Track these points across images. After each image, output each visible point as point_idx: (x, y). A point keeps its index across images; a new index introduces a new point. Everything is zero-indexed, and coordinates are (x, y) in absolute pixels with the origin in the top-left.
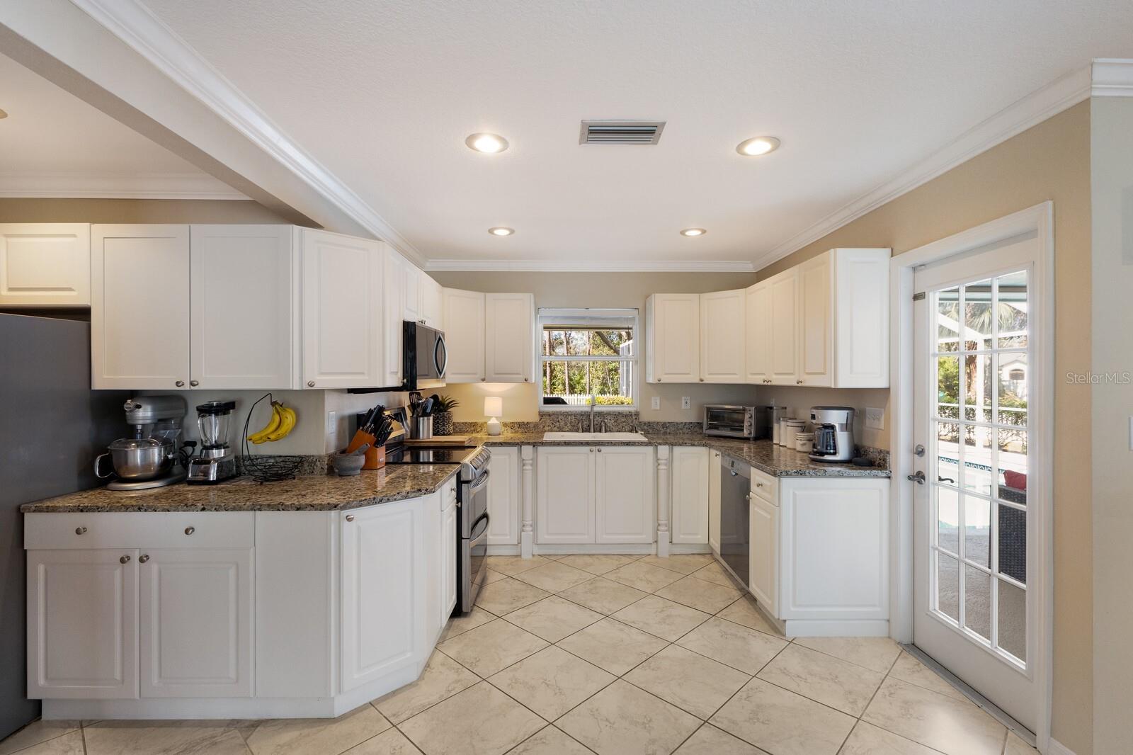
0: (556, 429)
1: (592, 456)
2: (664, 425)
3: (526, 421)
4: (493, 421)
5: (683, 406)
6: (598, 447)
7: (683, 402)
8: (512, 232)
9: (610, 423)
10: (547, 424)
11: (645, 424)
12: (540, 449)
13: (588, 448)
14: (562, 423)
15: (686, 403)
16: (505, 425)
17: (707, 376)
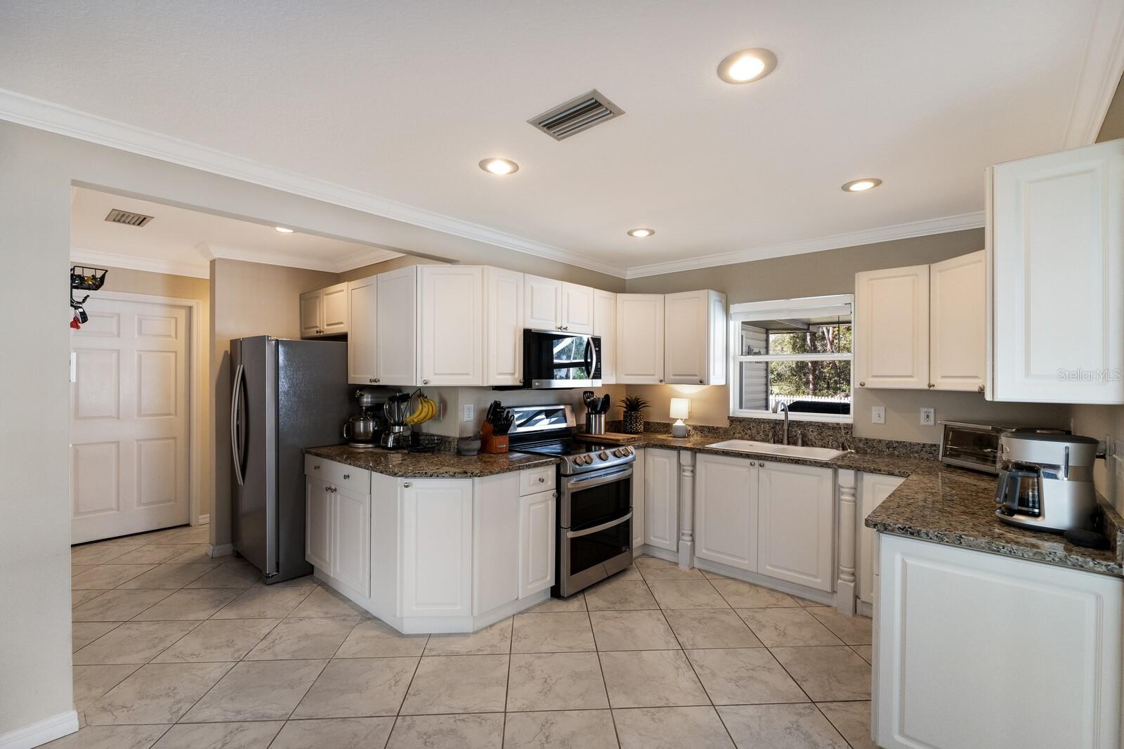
0: (747, 436)
1: (754, 471)
2: (890, 444)
3: (716, 426)
4: (679, 423)
5: (923, 421)
6: (760, 462)
7: (923, 416)
8: (652, 232)
9: (812, 435)
10: (738, 431)
11: (860, 440)
12: (699, 456)
13: (748, 461)
14: (754, 431)
15: (928, 417)
16: (695, 428)
17: (940, 380)
